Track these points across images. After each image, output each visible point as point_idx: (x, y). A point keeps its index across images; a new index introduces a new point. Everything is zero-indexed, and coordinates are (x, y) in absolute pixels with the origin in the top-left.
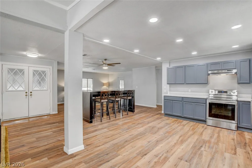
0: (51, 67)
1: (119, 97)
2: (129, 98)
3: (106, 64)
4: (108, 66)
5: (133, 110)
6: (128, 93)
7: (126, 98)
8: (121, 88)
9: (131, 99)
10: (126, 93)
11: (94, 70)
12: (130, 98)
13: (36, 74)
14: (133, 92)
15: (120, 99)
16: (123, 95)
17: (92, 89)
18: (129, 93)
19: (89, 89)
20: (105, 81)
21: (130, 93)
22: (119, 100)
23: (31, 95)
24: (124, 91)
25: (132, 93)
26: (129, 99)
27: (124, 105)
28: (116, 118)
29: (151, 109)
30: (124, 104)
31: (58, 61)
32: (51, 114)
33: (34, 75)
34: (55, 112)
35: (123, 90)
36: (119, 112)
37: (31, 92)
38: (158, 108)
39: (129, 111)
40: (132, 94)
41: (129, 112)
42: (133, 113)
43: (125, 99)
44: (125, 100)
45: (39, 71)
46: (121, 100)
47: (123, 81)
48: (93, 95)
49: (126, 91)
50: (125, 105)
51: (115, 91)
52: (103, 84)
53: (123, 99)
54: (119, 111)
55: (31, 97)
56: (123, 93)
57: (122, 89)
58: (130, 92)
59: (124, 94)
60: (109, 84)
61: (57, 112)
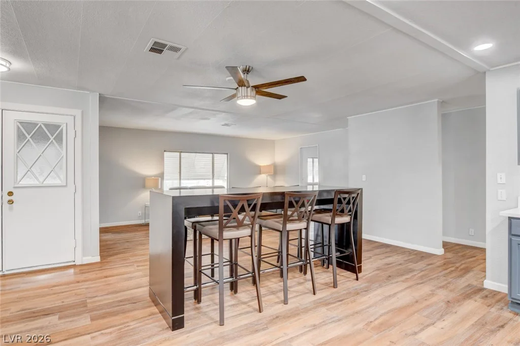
0: (78, 113)
1: (300, 219)
2: (340, 220)
3: (247, 87)
4: (257, 96)
5: (357, 266)
6: (336, 201)
7: (327, 218)
8: (310, 180)
9: (349, 223)
10: (330, 201)
11: (226, 125)
12: (345, 219)
13: (27, 135)
14: (355, 195)
15: (303, 225)
16: (316, 207)
17: (225, 184)
18: (340, 199)
19: (218, 183)
20: (262, 160)
21: (347, 200)
22: (301, 230)
23: (11, 202)
24: (321, 192)
25: (352, 202)
26: (342, 226)
27: (321, 244)
28: (285, 302)
29: (426, 261)
30: (320, 240)
31: (102, 92)
32: (77, 263)
33: (20, 137)
34: (90, 257)
35: (316, 188)
36: (301, 271)
37: (10, 194)
38: (449, 255)
39: (339, 265)
40: (354, 204)
41: (338, 270)
42: (354, 276)
43: (323, 223)
44: (326, 227)
45: (36, 124)
46: (307, 229)
47: (316, 160)
48: (186, 209)
49: (328, 192)
50: (323, 246)
51: (283, 194)
52: (258, 170)
53: (317, 223)
54: (301, 266)
55: (11, 209)
56: (318, 200)
57: (313, 184)
58: (346, 196)
59: (320, 202)
60: (276, 171)
61: (97, 259)
